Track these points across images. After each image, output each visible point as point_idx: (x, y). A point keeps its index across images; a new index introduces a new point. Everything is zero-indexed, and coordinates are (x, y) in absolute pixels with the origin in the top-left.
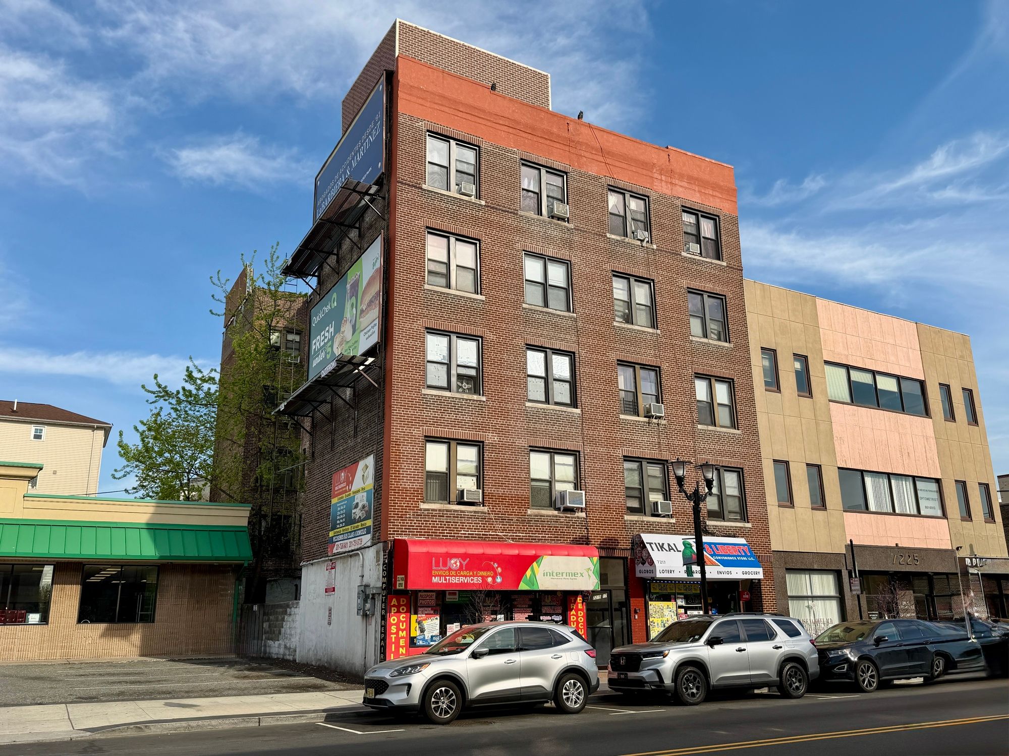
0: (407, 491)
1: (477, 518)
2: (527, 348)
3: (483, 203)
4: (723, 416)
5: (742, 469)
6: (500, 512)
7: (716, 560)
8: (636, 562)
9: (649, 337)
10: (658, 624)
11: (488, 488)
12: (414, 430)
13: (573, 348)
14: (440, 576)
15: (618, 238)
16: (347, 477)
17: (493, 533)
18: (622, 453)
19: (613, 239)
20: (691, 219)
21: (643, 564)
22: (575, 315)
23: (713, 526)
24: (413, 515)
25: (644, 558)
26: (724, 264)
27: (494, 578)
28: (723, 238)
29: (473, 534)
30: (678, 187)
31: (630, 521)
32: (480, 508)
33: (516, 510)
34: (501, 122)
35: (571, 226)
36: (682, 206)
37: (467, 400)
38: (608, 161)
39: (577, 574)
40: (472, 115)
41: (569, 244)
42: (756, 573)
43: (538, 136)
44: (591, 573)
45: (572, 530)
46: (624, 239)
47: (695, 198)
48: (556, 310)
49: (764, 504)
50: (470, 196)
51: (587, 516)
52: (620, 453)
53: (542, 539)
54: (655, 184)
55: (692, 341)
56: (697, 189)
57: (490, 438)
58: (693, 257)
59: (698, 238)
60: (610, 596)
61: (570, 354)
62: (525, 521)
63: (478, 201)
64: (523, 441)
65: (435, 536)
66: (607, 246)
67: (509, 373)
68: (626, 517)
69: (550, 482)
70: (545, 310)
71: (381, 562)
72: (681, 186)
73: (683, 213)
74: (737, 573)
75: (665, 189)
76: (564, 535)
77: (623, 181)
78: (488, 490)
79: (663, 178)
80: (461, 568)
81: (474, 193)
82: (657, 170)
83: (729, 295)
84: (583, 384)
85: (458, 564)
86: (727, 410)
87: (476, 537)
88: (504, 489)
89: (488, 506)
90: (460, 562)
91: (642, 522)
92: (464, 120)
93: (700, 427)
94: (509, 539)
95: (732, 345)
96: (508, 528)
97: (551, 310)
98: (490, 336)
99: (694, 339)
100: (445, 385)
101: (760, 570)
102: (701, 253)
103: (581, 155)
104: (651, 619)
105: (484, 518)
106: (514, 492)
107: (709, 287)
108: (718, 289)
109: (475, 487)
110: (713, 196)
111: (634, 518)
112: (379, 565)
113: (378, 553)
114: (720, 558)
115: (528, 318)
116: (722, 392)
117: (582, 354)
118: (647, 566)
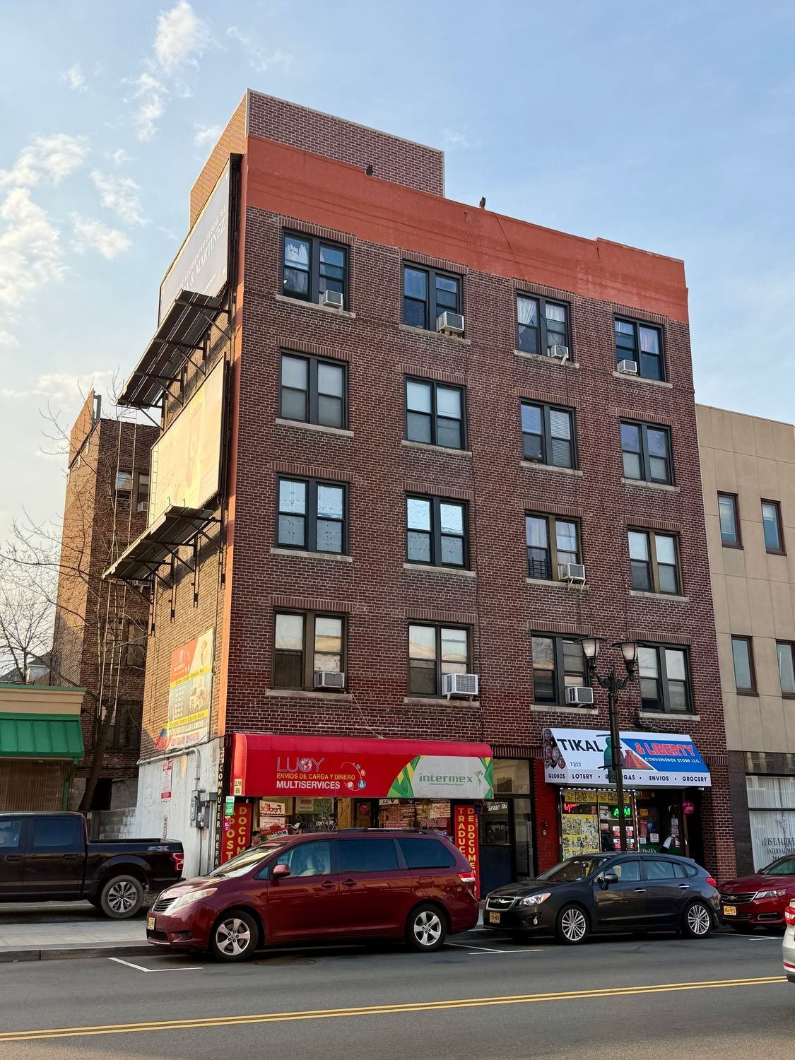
0: (251, 674)
1: (339, 708)
2: (407, 496)
3: (353, 315)
4: (665, 579)
5: (689, 646)
6: (369, 700)
7: (649, 762)
8: (545, 763)
9: (567, 480)
10: (573, 842)
11: (354, 670)
12: (260, 599)
13: (467, 494)
14: (287, 780)
15: (529, 356)
16: (185, 656)
17: (359, 727)
18: (530, 626)
19: (521, 357)
20: (626, 329)
21: (554, 766)
22: (471, 453)
23: (648, 719)
24: (257, 704)
25: (554, 759)
26: (670, 386)
27: (356, 783)
28: (669, 352)
29: (333, 728)
30: (610, 290)
31: (539, 712)
32: (344, 696)
33: (390, 698)
34: (378, 214)
35: (468, 342)
36: (614, 313)
37: (328, 561)
38: (517, 259)
39: (464, 779)
40: (342, 206)
41: (464, 365)
42: (703, 780)
43: (426, 231)
44: (482, 777)
45: (461, 724)
46: (537, 357)
47: (632, 303)
48: (446, 447)
49: (718, 692)
50: (336, 307)
51: (482, 706)
52: (527, 625)
53: (423, 735)
54: (579, 286)
55: (624, 484)
56: (635, 291)
57: (359, 608)
58: (628, 377)
59: (635, 353)
60: (511, 807)
61: (464, 504)
62: (400, 711)
63: (346, 314)
64: (399, 612)
65: (285, 730)
66: (514, 366)
67: (383, 527)
68: (533, 708)
69: (436, 662)
70: (432, 447)
71: (218, 763)
72: (613, 288)
73: (616, 322)
74: (676, 779)
75: (592, 293)
76: (451, 729)
77: (537, 283)
78: (353, 674)
79: (590, 278)
80: (313, 771)
81: (342, 304)
82: (581, 269)
83: (676, 425)
84: (478, 540)
85: (310, 765)
86: (670, 571)
87: (337, 732)
88: (374, 672)
89: (353, 693)
90: (312, 762)
91: (553, 713)
92: (331, 213)
93: (633, 593)
94: (380, 734)
95: (678, 489)
96: (378, 720)
97: (439, 448)
98: (360, 481)
99: (628, 482)
100: (302, 544)
101: (708, 775)
102: (639, 373)
103: (481, 253)
104: (564, 836)
105: (348, 708)
106: (387, 676)
107: (649, 415)
108: (661, 418)
109: (338, 670)
110: (656, 299)
111: (544, 708)
112: (215, 765)
113: (214, 750)
114: (653, 759)
115: (410, 459)
116: (664, 549)
117: (480, 501)
118: (557, 770)
